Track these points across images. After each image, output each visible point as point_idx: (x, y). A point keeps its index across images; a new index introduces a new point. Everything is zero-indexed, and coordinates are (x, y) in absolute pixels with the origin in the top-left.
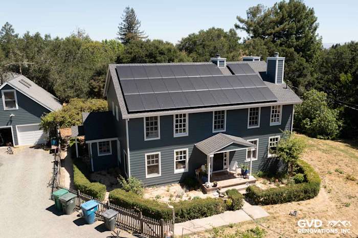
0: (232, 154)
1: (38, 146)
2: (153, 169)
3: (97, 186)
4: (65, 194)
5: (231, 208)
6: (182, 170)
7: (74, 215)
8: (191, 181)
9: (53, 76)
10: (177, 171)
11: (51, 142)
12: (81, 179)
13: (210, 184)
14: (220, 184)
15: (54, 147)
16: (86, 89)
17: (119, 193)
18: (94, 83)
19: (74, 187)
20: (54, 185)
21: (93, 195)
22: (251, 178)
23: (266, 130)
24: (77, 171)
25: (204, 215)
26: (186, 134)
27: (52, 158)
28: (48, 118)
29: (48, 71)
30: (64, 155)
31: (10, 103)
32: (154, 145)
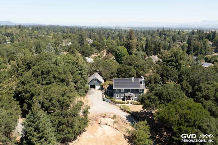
0: (131, 96)
1: (99, 89)
2: (118, 97)
3: (109, 98)
4: (104, 98)
5: (127, 104)
6: (122, 98)
7: (106, 101)
8: (123, 99)
9: (103, 73)
10: (121, 98)
11: (102, 88)
12: (107, 96)
13: (126, 100)
14: (127, 100)
15: (102, 90)
16: (109, 77)
17: (112, 99)
18: (111, 76)
19: (106, 97)
20: (103, 97)
21: (108, 99)
22: (133, 100)
23: (138, 93)
24: (106, 95)
25: (123, 104)
26: (123, 92)
27: (102, 92)
28: (102, 84)
29: (102, 72)
30: (104, 92)
31: (95, 81)
32: (118, 93)
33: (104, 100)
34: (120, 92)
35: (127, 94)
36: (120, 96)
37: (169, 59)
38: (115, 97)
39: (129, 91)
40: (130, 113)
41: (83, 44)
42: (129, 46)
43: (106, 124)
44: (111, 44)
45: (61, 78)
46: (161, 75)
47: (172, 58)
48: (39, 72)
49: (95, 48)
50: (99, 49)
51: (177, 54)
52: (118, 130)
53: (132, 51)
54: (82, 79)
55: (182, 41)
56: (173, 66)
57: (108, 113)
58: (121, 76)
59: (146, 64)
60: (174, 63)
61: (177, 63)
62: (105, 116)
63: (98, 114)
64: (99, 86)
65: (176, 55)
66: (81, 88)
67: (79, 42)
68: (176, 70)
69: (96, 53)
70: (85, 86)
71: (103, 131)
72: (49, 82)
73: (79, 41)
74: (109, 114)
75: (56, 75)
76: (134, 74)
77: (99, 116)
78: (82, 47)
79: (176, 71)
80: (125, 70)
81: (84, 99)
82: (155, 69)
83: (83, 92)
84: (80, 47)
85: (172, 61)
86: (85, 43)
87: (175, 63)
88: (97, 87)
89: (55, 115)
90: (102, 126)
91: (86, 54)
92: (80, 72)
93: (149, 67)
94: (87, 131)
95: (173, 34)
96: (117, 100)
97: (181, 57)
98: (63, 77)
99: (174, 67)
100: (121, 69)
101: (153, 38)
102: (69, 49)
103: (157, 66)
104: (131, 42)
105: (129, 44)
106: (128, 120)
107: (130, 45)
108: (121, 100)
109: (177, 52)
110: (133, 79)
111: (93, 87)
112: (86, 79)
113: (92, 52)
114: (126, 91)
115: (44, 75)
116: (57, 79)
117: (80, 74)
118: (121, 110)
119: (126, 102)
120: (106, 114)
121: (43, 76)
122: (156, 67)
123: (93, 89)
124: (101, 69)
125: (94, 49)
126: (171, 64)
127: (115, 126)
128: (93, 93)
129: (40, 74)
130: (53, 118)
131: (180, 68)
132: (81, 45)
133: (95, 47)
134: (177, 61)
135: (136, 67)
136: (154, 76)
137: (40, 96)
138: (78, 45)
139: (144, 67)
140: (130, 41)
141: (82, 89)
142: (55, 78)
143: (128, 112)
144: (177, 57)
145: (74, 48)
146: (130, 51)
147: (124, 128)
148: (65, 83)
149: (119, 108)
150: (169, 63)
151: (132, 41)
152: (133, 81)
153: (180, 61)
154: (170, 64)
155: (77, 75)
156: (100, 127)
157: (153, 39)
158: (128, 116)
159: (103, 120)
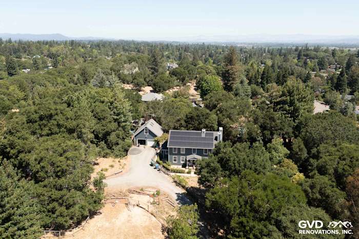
1: (152, 147)
2: (175, 160)
3: (161, 162)
4: (153, 162)
5: (188, 173)
6: (183, 162)
7: (154, 167)
8: (184, 166)
9: (162, 119)
10: (181, 162)
11: (156, 145)
12: (159, 160)
13: (187, 167)
14: (189, 168)
15: (156, 148)
16: (173, 126)
17: (165, 164)
19: (156, 161)
20: (153, 159)
21: (159, 163)
24: (158, 157)
25: (180, 173)
26: (184, 153)
27: (155, 152)
28: (156, 139)
29: (160, 118)
30: (158, 151)
31: (146, 133)
32: (175, 154)
33: (152, 165)
34: (179, 154)
35: (189, 157)
36: (179, 160)
37: (279, 99)
38: (171, 161)
39: (194, 152)
40: (187, 189)
41: (156, 71)
42: (227, 75)
43: (138, 205)
44: (206, 71)
45: (68, 126)
46: (261, 127)
47: (284, 98)
48: (36, 116)
49: (175, 78)
50: (183, 80)
51: (293, 92)
52: (154, 216)
53: (233, 83)
54: (120, 129)
55: (336, 67)
56: (285, 112)
57: (149, 187)
58: (191, 126)
59: (235, 106)
60: (287, 107)
61: (293, 107)
62: (141, 191)
63: (132, 187)
64: (152, 141)
65: (290, 93)
66: (118, 144)
67: (152, 68)
68: (291, 119)
69: (178, 86)
70: (126, 140)
71: (129, 216)
72: (50, 132)
73: (151, 66)
74: (149, 190)
75: (61, 123)
76: (213, 123)
77: (130, 191)
78: (155, 76)
79: (291, 121)
80: (198, 116)
81: (119, 162)
82: (250, 116)
83: (120, 151)
84: (151, 75)
85: (284, 102)
86: (160, 70)
87: (290, 106)
88: (150, 143)
89: (45, 186)
90: (130, 207)
91: (159, 87)
92: (115, 117)
93: (242, 113)
94: (103, 214)
95: (322, 54)
96: (172, 167)
97: (300, 96)
98: (71, 124)
99: (286, 114)
100: (191, 115)
101: (284, 61)
102: (133, 79)
103: (256, 111)
104: (232, 69)
105: (227, 71)
106: (178, 202)
107: (229, 74)
108: (181, 166)
109: (293, 87)
110: (204, 132)
111: (143, 142)
112: (126, 130)
113: (171, 85)
114: (189, 152)
115: (44, 121)
116: (63, 129)
117: (115, 120)
118: (174, 183)
119: (187, 170)
120: (144, 189)
121: (42, 122)
122: (253, 112)
123: (142, 146)
124: (161, 113)
125: (174, 80)
126: (282, 107)
127: (152, 208)
128: (138, 153)
129: (38, 119)
130: (40, 190)
131: (298, 116)
132: (153, 73)
133: (175, 76)
134: (292, 103)
135: (218, 112)
136: (248, 128)
137: (30, 154)
138: (149, 72)
139: (232, 112)
140: (229, 67)
141: (119, 146)
142: (59, 126)
143: (183, 187)
144: (293, 96)
145: (141, 77)
146: (229, 84)
147: (167, 213)
148: (75, 135)
149: (172, 180)
150: (279, 106)
151: (233, 66)
152: (203, 135)
153: (298, 104)
154: (280, 108)
155: (110, 122)
156: (126, 209)
157: (284, 63)
158: (182, 194)
159: (135, 198)
